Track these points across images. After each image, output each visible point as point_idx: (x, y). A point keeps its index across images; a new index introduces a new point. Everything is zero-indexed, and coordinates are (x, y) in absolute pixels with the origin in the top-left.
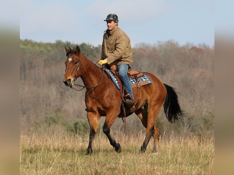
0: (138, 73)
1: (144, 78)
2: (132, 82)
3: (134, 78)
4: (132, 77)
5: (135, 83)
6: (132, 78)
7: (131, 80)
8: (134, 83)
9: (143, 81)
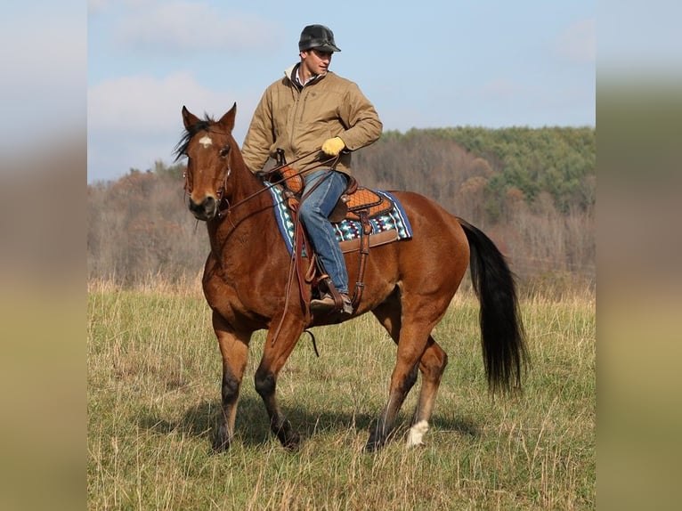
0: (377, 199)
1: (391, 221)
2: (345, 233)
3: (355, 220)
4: (351, 215)
5: (356, 235)
6: (348, 220)
7: (346, 228)
8: (350, 236)
9: (383, 230)
